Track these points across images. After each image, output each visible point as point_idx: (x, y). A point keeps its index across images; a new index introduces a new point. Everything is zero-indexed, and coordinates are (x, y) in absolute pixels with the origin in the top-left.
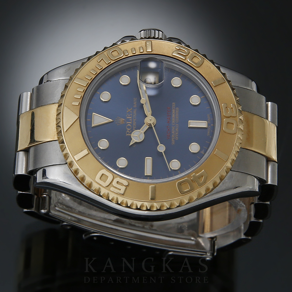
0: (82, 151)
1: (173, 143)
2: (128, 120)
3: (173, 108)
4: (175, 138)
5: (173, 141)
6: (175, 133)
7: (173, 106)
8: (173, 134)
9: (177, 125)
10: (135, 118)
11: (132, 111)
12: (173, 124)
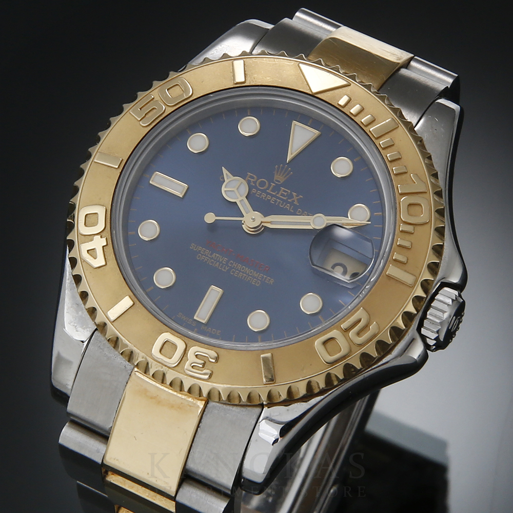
1: (193, 246)
4: (202, 255)
5: (200, 248)
6: (212, 258)
7: (266, 278)
8: (211, 255)
9: (225, 269)
10: (275, 203)
11: (292, 204)
12: (231, 263)
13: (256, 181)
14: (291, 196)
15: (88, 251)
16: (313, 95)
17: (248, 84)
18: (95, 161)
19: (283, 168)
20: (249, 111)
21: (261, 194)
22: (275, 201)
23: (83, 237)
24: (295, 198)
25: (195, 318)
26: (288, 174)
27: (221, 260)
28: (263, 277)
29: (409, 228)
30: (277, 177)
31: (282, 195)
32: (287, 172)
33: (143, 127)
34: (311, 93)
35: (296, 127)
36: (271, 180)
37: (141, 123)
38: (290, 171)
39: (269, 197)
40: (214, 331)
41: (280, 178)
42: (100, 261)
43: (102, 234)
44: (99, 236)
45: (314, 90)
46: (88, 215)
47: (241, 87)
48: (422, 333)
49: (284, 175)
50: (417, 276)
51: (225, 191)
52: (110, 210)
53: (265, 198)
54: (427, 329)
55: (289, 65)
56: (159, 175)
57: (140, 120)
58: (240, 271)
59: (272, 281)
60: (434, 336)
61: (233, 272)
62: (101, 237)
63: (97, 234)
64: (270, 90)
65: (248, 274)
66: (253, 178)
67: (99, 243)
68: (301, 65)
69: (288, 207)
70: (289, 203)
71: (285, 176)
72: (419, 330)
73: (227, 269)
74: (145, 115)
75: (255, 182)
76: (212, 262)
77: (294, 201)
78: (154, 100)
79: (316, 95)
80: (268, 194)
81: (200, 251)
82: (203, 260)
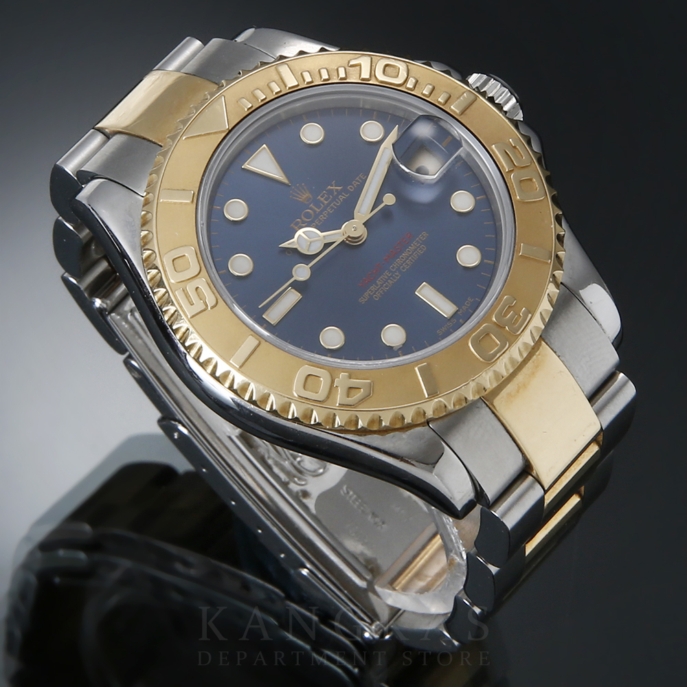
1: (362, 300)
2: (317, 203)
4: (374, 294)
5: (366, 295)
6: (382, 285)
7: (420, 239)
8: (377, 285)
9: (397, 276)
10: (333, 208)
11: (339, 193)
12: (393, 268)
13: (303, 220)
14: (330, 191)
19: (294, 191)
22: (332, 208)
24: (334, 188)
25: (447, 316)
27: (386, 277)
28: (417, 241)
30: (303, 200)
31: (326, 199)
32: (302, 189)
36: (306, 206)
38: (300, 185)
39: (325, 213)
40: (468, 303)
41: (304, 196)
43: (334, 376)
44: (336, 380)
46: (306, 387)
49: (301, 192)
50: (465, 90)
51: (307, 251)
53: (325, 216)
58: (405, 262)
59: (424, 234)
61: (403, 269)
65: (410, 255)
69: (341, 197)
70: (337, 195)
71: (305, 190)
73: (398, 274)
75: (304, 222)
76: (386, 286)
77: (337, 190)
80: (321, 213)
81: (369, 295)
82: (381, 294)
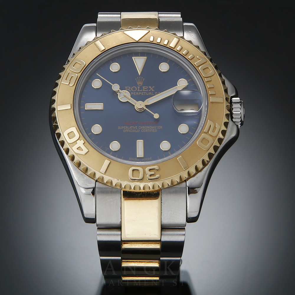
0: (104, 46)
1: (119, 128)
2: (141, 88)
3: (156, 127)
4: (125, 129)
5: (123, 127)
6: (130, 129)
7: (158, 127)
8: (129, 128)
9: (138, 131)
10: (144, 94)
11: (151, 91)
12: (140, 128)
13: (132, 91)
14: (149, 89)
15: (77, 149)
16: (137, 42)
17: (107, 49)
18: (58, 110)
19: (139, 78)
20: (111, 61)
21: (136, 93)
23: (72, 144)
24: (151, 89)
25: (137, 157)
26: (142, 81)
27: (134, 128)
29: (209, 79)
30: (138, 83)
31: (145, 90)
32: (142, 80)
33: (72, 86)
34: (136, 42)
35: (135, 59)
36: (137, 86)
37: (70, 85)
38: (143, 79)
39: (140, 93)
40: (149, 159)
41: (140, 83)
42: (85, 150)
43: (79, 139)
44: (79, 140)
45: (137, 40)
46: (69, 134)
47: (104, 52)
48: (234, 121)
49: (141, 81)
50: (223, 97)
51: (120, 99)
52: (78, 128)
53: (138, 94)
54: (235, 118)
55: (119, 34)
56: (88, 104)
57: (69, 84)
58: (145, 129)
59: (161, 127)
60: (240, 120)
61: (143, 131)
62: (80, 140)
63: (77, 140)
64: (118, 48)
65: (149, 129)
66: (129, 88)
67: (80, 143)
68: (124, 32)
69: (150, 93)
70: (150, 92)
72: (232, 120)
73: (139, 131)
74: (70, 81)
75: (130, 90)
76: (131, 131)
77: (151, 90)
78: (70, 73)
79: (138, 41)
80: (139, 92)
81: (123, 128)
82: (127, 132)
